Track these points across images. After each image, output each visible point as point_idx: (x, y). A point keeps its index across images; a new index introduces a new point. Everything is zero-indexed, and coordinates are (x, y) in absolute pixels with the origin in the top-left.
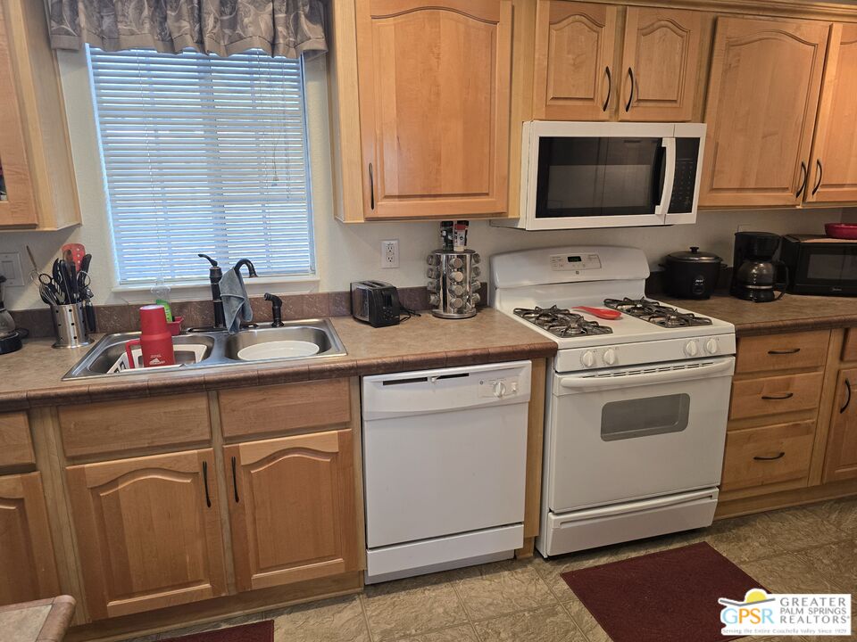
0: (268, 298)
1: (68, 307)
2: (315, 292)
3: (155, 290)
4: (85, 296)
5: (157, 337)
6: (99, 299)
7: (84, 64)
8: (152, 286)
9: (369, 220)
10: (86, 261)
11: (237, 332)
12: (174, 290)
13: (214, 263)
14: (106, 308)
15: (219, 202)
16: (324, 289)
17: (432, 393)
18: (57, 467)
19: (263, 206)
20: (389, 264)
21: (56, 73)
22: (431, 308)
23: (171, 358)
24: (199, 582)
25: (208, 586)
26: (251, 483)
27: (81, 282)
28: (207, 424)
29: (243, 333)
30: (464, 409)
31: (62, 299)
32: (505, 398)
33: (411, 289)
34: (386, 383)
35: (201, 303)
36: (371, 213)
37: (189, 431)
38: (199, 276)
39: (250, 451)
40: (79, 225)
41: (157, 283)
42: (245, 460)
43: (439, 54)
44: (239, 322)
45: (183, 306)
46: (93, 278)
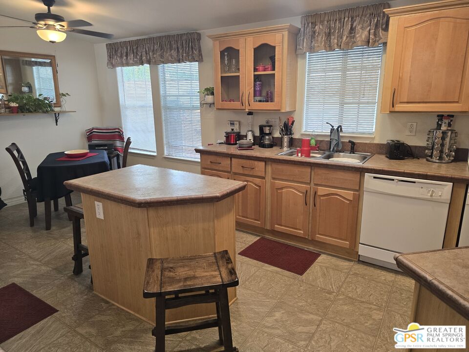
0: (350, 142)
1: (286, 136)
2: (372, 142)
3: (312, 135)
4: (291, 134)
5: (305, 149)
6: (296, 136)
7: (305, 58)
8: (311, 133)
9: (391, 112)
10: (293, 122)
11: (334, 153)
12: (318, 135)
13: (333, 127)
14: (298, 139)
15: (342, 104)
16: (376, 141)
17: (395, 187)
18: (270, 179)
19: (359, 105)
20: (410, 134)
21: (297, 62)
22: (426, 156)
23: (308, 156)
24: (300, 230)
25: (302, 232)
26: (320, 202)
27: (291, 130)
28: (309, 177)
29: (336, 154)
30: (411, 198)
31: (284, 134)
32: (434, 197)
33: (420, 147)
34: (375, 178)
35: (327, 141)
36: (393, 110)
37: (304, 178)
38: (327, 131)
39: (322, 190)
40: (295, 111)
41: (312, 132)
42: (319, 193)
43: (437, 38)
44: (335, 148)
45: (321, 141)
46: (295, 128)
